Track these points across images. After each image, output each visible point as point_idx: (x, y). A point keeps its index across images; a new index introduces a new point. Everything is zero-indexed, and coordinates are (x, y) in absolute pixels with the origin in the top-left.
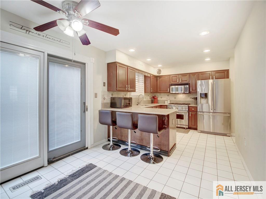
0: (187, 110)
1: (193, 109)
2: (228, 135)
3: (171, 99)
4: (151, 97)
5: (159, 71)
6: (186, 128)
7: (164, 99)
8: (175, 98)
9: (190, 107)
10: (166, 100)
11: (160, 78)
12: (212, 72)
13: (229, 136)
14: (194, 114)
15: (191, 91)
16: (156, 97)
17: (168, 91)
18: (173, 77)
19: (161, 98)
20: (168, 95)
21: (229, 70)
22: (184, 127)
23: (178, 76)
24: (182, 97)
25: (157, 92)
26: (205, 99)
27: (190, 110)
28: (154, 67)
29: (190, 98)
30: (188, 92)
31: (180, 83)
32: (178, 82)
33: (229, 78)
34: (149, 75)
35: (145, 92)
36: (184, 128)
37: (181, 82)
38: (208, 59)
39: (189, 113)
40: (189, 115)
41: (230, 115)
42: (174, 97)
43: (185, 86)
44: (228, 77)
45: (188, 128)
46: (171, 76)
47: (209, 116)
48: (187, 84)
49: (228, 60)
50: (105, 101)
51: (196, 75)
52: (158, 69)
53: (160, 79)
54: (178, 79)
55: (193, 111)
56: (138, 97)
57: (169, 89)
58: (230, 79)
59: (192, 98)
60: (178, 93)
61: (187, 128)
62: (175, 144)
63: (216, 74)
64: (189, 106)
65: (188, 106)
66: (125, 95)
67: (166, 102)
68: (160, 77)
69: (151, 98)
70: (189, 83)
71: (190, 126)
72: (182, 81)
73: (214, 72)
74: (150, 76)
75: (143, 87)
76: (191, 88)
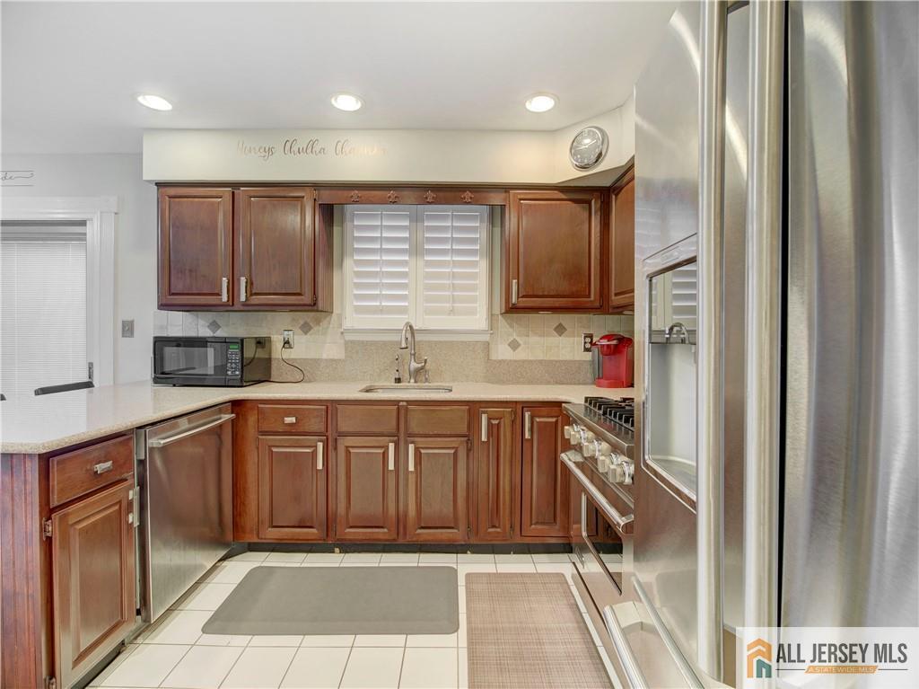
25: (608, 305)
66: (306, 327)
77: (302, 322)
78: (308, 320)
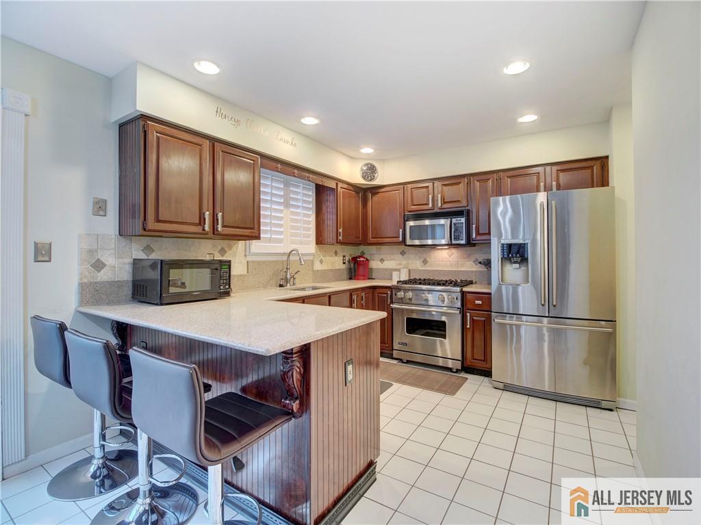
0: (459, 304)
1: (477, 302)
2: (604, 404)
3: (412, 267)
4: (347, 259)
5: (371, 171)
6: (455, 370)
7: (388, 264)
8: (425, 262)
9: (469, 296)
10: (395, 270)
11: (374, 194)
12: (548, 168)
13: (611, 410)
14: (484, 319)
15: (474, 236)
16: (362, 259)
17: (401, 239)
18: (415, 192)
19: (382, 260)
20: (403, 253)
21: (607, 157)
22: (450, 364)
23: (431, 188)
24: (446, 260)
25: (365, 242)
26: (517, 265)
27: (469, 306)
28: (352, 158)
29: (474, 262)
30: (463, 242)
31: (437, 210)
32: (431, 206)
33: (608, 186)
34: (332, 184)
35: (320, 241)
36: (450, 370)
37: (440, 205)
38: (528, 118)
39: (466, 316)
40: (466, 325)
41: (614, 328)
42: (420, 258)
43: (454, 220)
44: (604, 181)
45: (460, 368)
46: (410, 186)
47: (539, 330)
48: (458, 214)
49: (604, 121)
50: (104, 276)
51: (493, 182)
52: (364, 163)
53: (376, 198)
54: (430, 196)
55: (478, 308)
56: (285, 258)
57: (401, 230)
58: (613, 188)
59: (480, 263)
60: (434, 246)
61: (457, 371)
62: (371, 464)
63: (561, 174)
64: (465, 289)
65: (463, 293)
66: (223, 251)
67: (395, 274)
68: (375, 190)
69: (349, 261)
70: (468, 210)
71: (469, 362)
72: (444, 202)
73: (555, 168)
74: (335, 187)
75: (313, 226)
76: (474, 226)
77: (219, 248)
78: (224, 246)
